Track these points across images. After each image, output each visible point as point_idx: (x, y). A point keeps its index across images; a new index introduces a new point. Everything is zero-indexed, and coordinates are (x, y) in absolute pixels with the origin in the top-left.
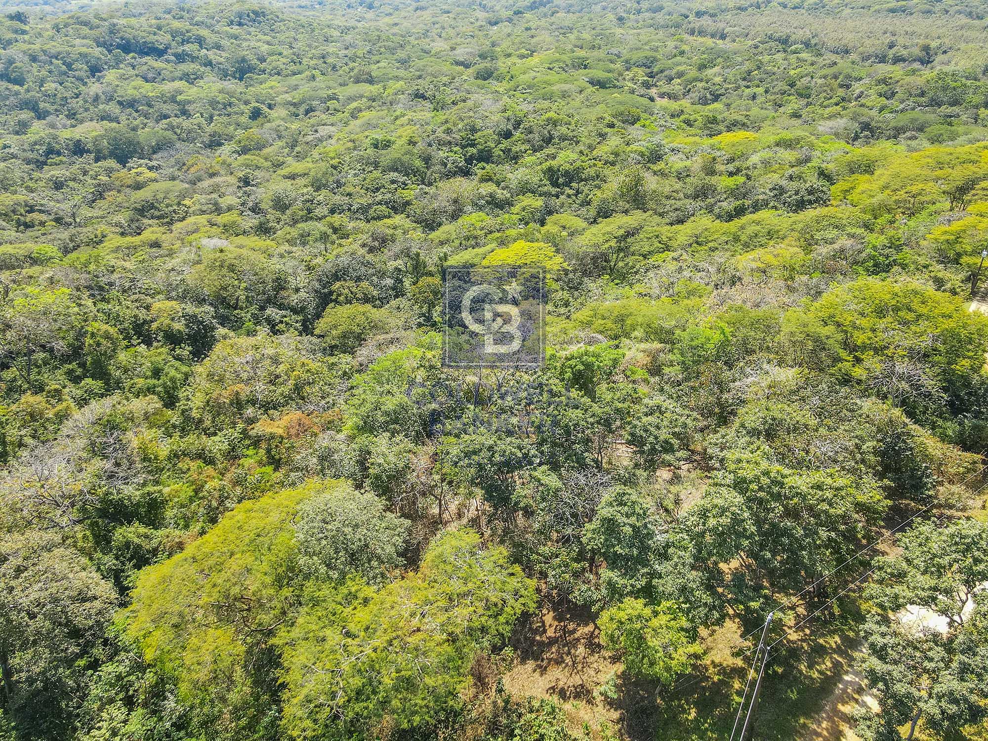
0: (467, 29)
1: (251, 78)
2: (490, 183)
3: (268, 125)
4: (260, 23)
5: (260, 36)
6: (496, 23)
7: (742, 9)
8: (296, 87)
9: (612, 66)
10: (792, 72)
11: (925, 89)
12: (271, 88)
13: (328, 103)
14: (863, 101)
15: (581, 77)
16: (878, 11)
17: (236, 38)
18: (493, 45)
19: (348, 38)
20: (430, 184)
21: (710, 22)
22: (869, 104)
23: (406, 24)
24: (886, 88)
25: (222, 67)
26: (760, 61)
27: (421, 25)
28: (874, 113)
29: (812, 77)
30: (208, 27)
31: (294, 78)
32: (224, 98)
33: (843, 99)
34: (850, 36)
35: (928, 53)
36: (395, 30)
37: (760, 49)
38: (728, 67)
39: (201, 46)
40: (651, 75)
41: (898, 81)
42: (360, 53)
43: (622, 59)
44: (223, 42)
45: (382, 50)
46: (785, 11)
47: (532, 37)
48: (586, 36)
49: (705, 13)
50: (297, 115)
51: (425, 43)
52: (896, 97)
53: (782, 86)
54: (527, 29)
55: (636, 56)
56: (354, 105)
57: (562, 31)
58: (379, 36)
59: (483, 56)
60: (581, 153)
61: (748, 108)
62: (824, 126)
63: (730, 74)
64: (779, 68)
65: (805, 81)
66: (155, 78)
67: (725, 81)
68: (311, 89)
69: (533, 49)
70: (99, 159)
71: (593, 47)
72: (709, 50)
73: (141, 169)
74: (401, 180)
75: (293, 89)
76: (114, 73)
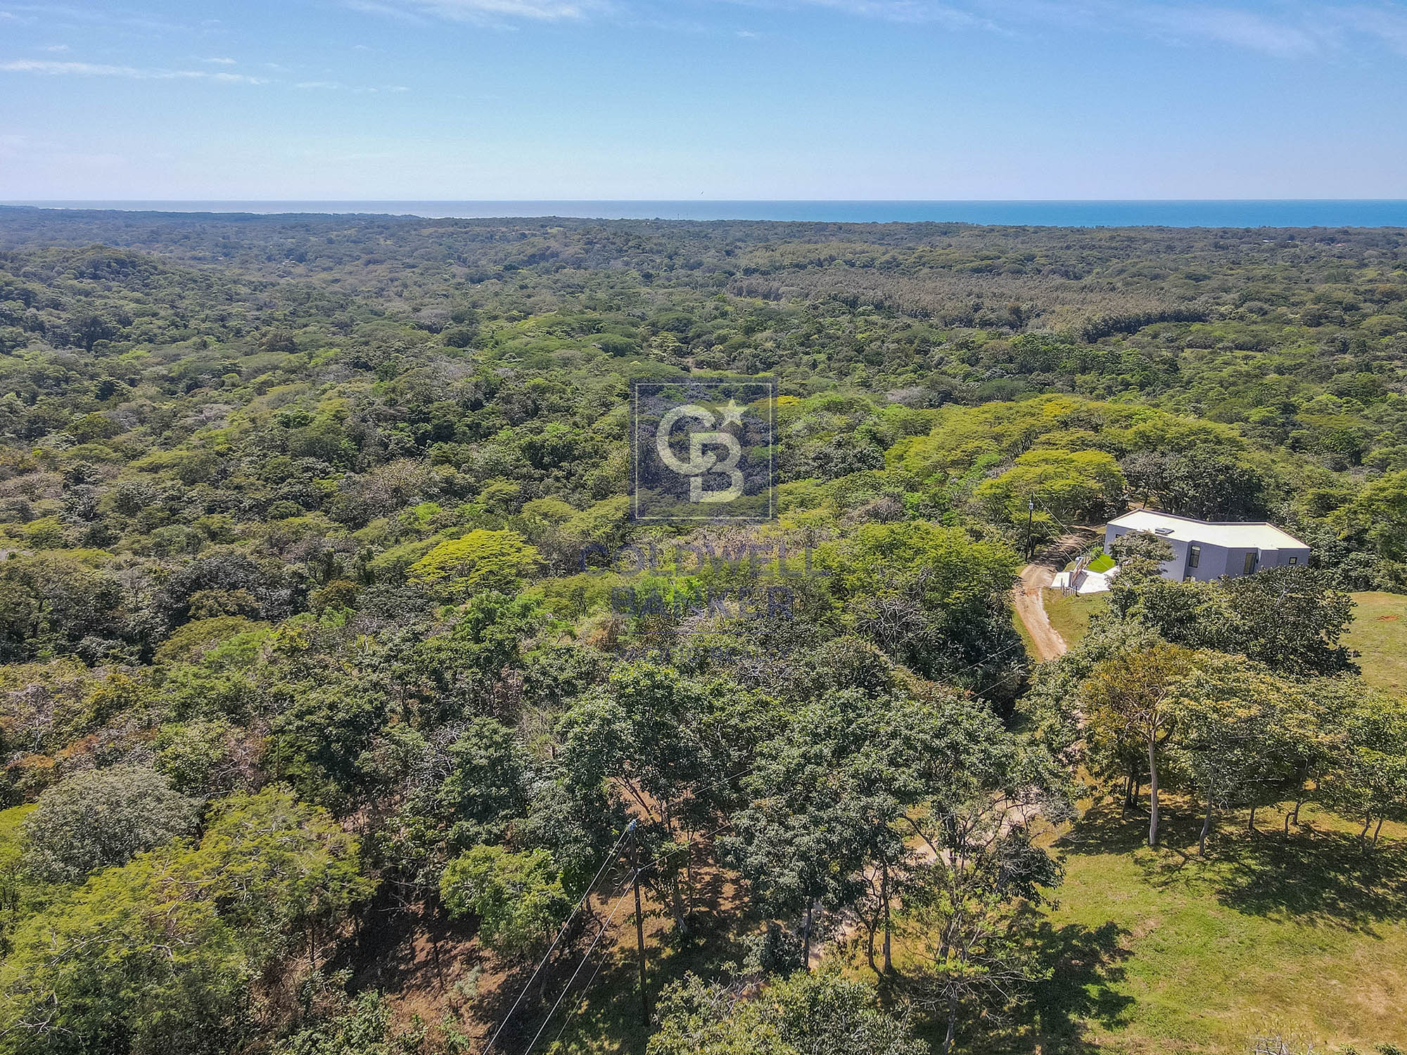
0: (440, 288)
1: (105, 346)
2: (447, 465)
3: (124, 405)
4: (126, 275)
5: (125, 292)
6: (480, 281)
7: (802, 267)
8: (176, 358)
9: (633, 329)
10: (859, 336)
11: (1013, 354)
12: (137, 358)
13: (224, 378)
14: (944, 368)
15: (592, 343)
16: (961, 271)
17: (87, 294)
18: (475, 305)
19: (263, 296)
20: (362, 470)
21: (761, 281)
22: (950, 371)
23: (351, 280)
24: (969, 354)
25: (58, 331)
26: (820, 323)
27: (374, 282)
28: (957, 381)
29: (883, 342)
30: (41, 280)
31: (174, 345)
32: (58, 371)
33: (921, 367)
34: (929, 298)
35: (1019, 317)
36: (336, 287)
37: (820, 311)
38: (782, 330)
39: (28, 304)
40: (685, 341)
41: (982, 345)
42: (279, 314)
43: (647, 322)
44: (64, 299)
45: (313, 311)
46: (853, 269)
47: (529, 297)
48: (601, 295)
49: (755, 271)
50: (175, 393)
51: (376, 304)
52: (981, 364)
53: (846, 351)
54: (522, 287)
55: (664, 318)
56: (263, 378)
57: (570, 290)
58: (308, 294)
59: (458, 319)
60: (575, 424)
61: (805, 376)
62: (895, 395)
63: (785, 338)
64: (843, 332)
65: (874, 346)
67: (778, 347)
68: (199, 359)
69: (528, 310)
71: (610, 308)
72: (758, 311)
74: (319, 467)
75: (169, 359)
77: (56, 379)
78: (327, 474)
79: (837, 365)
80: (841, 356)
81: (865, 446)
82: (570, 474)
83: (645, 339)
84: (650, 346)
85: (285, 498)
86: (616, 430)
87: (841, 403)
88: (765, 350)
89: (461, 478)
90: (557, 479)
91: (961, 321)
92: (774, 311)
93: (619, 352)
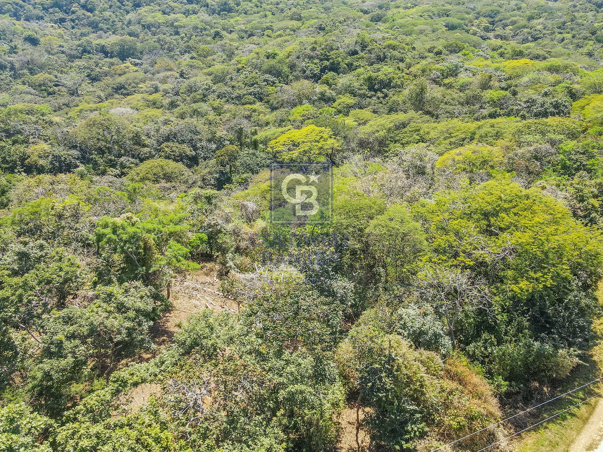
3: (219, 42)
8: (252, 21)
9: (467, 16)
10: (596, 25)
12: (236, 21)
13: (265, 32)
15: (441, 22)
38: (550, 19)
40: (493, 23)
43: (475, 12)
50: (243, 38)
55: (485, 10)
60: (399, 68)
66: (170, 12)
67: (545, 29)
68: (259, 22)
69: (417, 4)
70: (111, 57)
71: (459, 4)
72: (540, 7)
73: (128, 64)
74: (271, 80)
75: (249, 22)
76: (147, 8)
77: (201, 29)
78: (274, 83)
79: (577, 41)
81: (561, 97)
82: (386, 96)
84: (472, 25)
85: (250, 94)
86: (419, 73)
87: (559, 66)
88: (536, 30)
89: (329, 93)
90: (378, 98)
92: (549, 8)
93: (451, 27)
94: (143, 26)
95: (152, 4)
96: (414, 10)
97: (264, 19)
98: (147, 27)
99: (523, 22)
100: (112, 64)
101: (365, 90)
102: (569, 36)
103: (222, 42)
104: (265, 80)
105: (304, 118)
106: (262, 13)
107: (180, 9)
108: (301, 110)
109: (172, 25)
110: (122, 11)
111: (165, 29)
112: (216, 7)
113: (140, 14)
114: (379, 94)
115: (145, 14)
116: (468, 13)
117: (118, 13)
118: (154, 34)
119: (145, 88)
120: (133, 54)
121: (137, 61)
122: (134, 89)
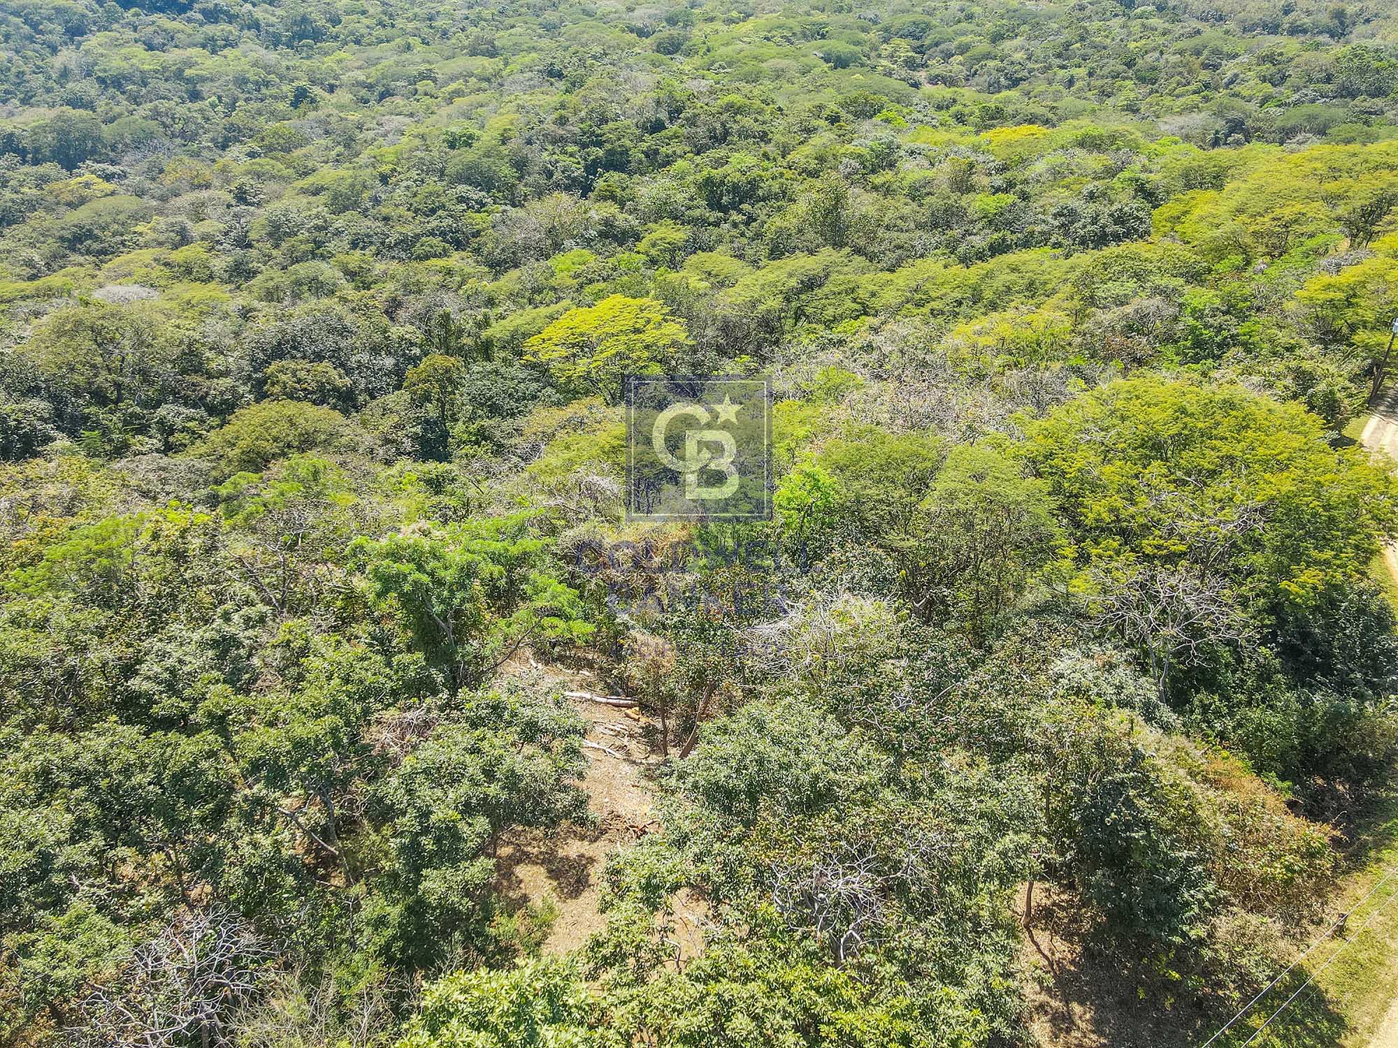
1: (311, 47)
2: (610, 202)
3: (313, 114)
8: (376, 61)
9: (862, 35)
10: (1132, 45)
11: (1333, 71)
12: (340, 61)
13: (419, 85)
14: (1237, 89)
15: (813, 51)
18: (693, 4)
20: (520, 204)
22: (1245, 93)
24: (1273, 69)
25: (272, 30)
26: (1085, 28)
28: (1252, 107)
29: (1162, 53)
31: (378, 47)
32: (258, 75)
33: (1207, 86)
35: (1342, 23)
37: (1087, 12)
38: (1036, 38)
40: (920, 50)
41: (1292, 59)
42: (488, 13)
43: (879, 26)
50: (366, 102)
52: (1288, 83)
53: (1116, 65)
55: (900, 22)
56: (453, 86)
59: (672, 21)
60: (766, 156)
61: (1057, 96)
62: (1170, 124)
63: (1038, 48)
64: (1113, 39)
65: (1150, 58)
66: (164, 45)
67: (1029, 59)
68: (397, 64)
69: (750, 11)
70: (36, 162)
71: (840, 10)
72: (1012, 13)
73: (88, 177)
74: (475, 197)
75: (372, 63)
76: (101, 37)
77: (257, 83)
78: (483, 205)
79: (1099, 83)
80: (1106, 71)
81: (1126, 200)
82: (751, 219)
83: (874, 48)
84: (879, 56)
85: (432, 233)
86: (813, 164)
87: (1100, 137)
88: (1012, 63)
89: (624, 220)
90: (735, 225)
91: (1265, 26)
92: (1030, 13)
93: (840, 63)
94: (101, 81)
95: (115, 26)
96: (749, 25)
97: (406, 56)
98: (116, 82)
99: (983, 46)
100: (43, 180)
101: (701, 210)
102: (1082, 72)
103: (321, 114)
104: (461, 200)
105: (580, 280)
106: (398, 40)
107: (189, 36)
108: (569, 262)
109: (179, 75)
110: (38, 47)
111: (163, 86)
112: (280, 28)
113: (87, 52)
114: (735, 217)
115: (101, 50)
116: (864, 30)
117: (30, 53)
118: (136, 100)
119: (151, 235)
120: (93, 152)
121: (111, 169)
122: (119, 238)
